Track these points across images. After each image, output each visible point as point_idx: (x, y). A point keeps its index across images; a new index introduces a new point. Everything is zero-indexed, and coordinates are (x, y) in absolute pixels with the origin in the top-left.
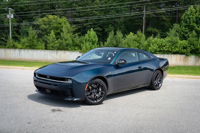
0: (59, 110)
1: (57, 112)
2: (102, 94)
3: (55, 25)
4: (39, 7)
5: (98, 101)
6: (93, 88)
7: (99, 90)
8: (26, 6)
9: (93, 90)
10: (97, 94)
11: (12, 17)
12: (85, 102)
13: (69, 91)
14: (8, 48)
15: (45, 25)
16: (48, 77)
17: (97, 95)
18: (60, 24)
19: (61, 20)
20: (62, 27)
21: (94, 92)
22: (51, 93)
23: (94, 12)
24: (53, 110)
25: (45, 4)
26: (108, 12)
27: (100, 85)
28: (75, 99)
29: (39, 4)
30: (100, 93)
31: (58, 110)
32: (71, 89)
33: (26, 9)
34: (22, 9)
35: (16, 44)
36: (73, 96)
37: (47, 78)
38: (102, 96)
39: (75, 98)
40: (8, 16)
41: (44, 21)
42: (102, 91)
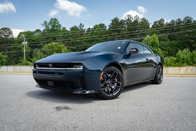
0: (67, 108)
1: (64, 110)
2: (118, 85)
3: (57, 49)
4: (46, 39)
5: (114, 94)
6: (108, 78)
7: (115, 81)
8: (36, 39)
9: (108, 80)
10: (112, 85)
11: (26, 43)
12: (99, 96)
13: (79, 81)
14: (23, 65)
15: (49, 49)
16: (50, 66)
17: (113, 87)
18: (60, 48)
19: (61, 46)
20: (62, 50)
21: (109, 83)
22: (54, 85)
23: (83, 42)
24: (58, 108)
25: (49, 37)
26: (92, 41)
27: (115, 74)
28: (88, 92)
29: (45, 37)
30: (116, 84)
31: (64, 108)
32: (82, 78)
33: (37, 41)
34: (34, 41)
35: (28, 62)
36: (85, 88)
37: (48, 67)
38: (119, 88)
39: (87, 90)
40: (23, 43)
41: (48, 46)
42: (118, 81)
